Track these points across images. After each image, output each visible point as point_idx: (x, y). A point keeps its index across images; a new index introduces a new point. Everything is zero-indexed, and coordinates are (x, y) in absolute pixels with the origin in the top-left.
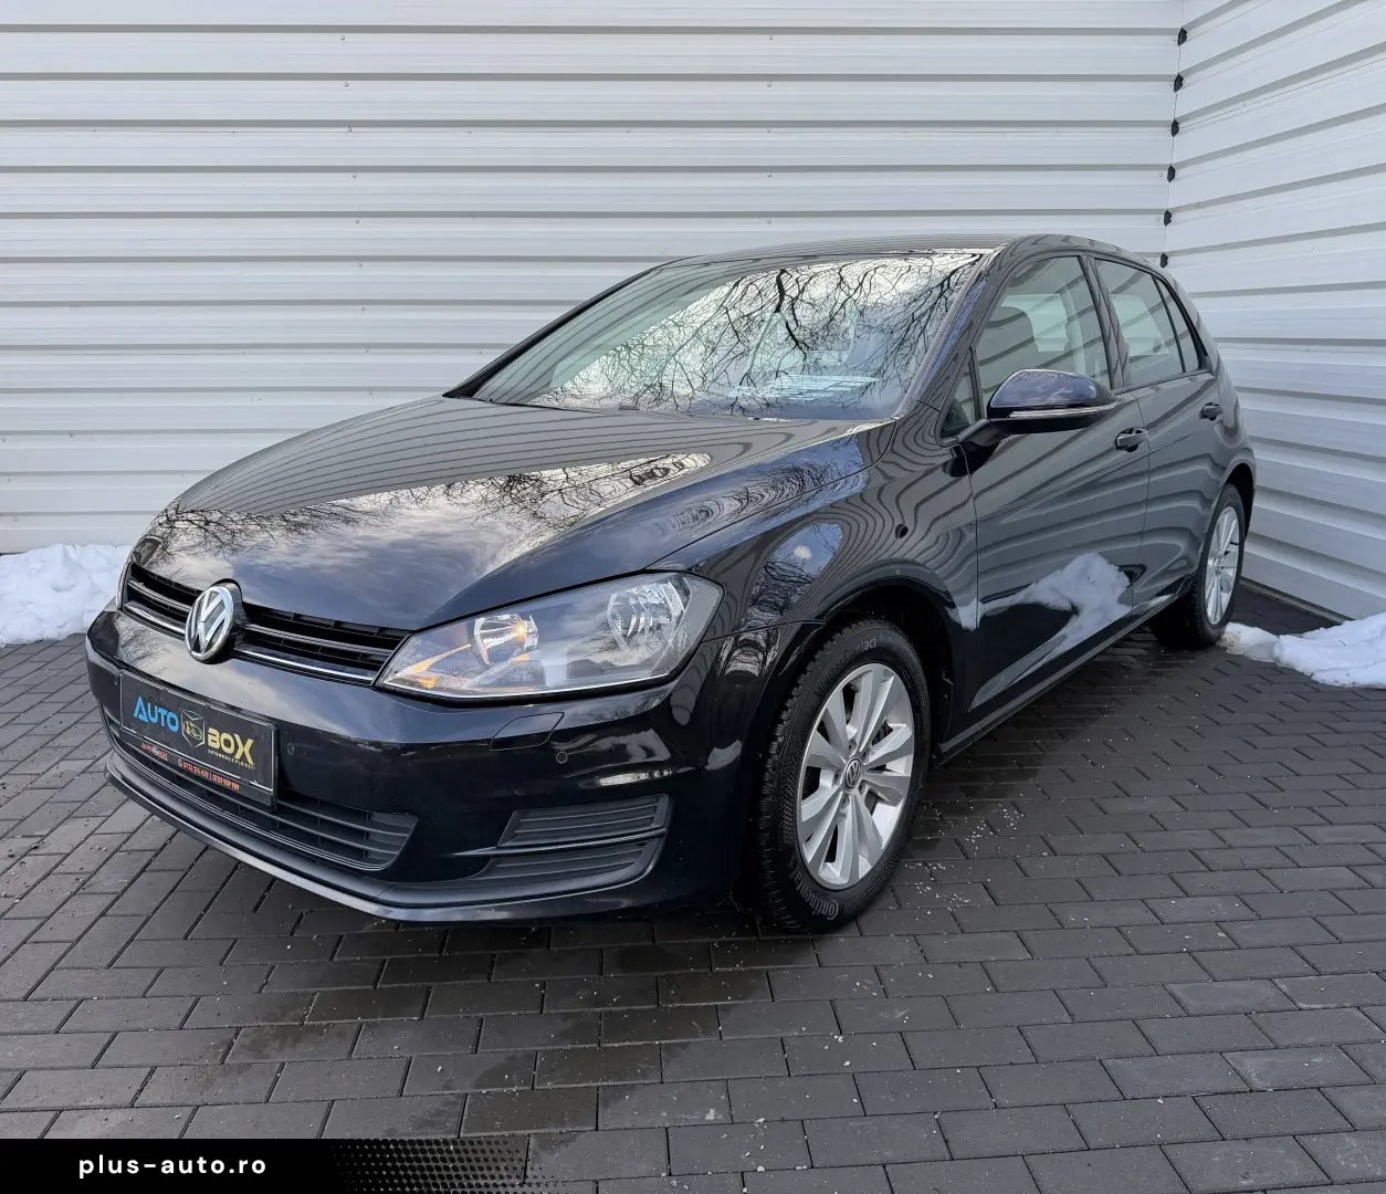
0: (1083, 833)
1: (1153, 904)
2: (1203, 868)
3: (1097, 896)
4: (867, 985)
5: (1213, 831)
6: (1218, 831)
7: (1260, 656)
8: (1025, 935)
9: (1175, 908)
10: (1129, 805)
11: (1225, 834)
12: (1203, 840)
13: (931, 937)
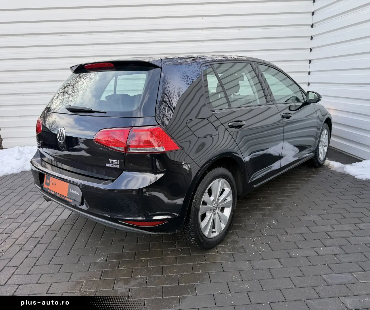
0: (295, 227)
1: (315, 249)
2: (329, 237)
3: (300, 247)
4: (237, 277)
5: (331, 225)
6: (332, 226)
7: (340, 171)
8: (280, 260)
9: (322, 251)
10: (307, 218)
11: (335, 226)
12: (329, 228)
13: (254, 261)
